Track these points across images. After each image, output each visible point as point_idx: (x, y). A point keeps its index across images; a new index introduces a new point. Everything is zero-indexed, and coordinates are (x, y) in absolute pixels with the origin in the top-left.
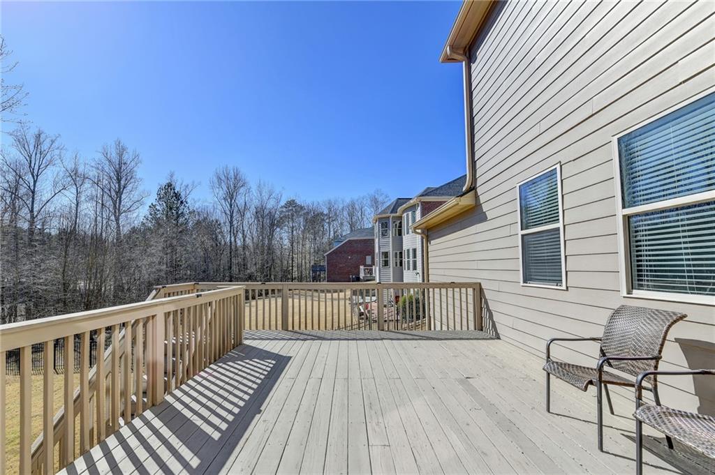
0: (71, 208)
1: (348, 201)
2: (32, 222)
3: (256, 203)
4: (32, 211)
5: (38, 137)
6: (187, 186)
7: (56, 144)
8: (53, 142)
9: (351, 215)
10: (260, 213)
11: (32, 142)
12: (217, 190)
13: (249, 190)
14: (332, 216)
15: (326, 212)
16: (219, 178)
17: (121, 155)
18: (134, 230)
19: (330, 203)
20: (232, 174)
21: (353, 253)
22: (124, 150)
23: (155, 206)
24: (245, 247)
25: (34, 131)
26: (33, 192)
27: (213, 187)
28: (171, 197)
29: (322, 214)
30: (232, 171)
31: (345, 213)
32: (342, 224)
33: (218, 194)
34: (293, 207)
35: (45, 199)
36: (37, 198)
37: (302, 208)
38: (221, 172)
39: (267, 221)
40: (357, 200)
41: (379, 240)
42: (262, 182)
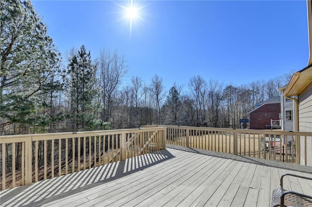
0: (144, 100)
1: (267, 81)
2: (136, 105)
3: (209, 90)
4: (136, 102)
5: (137, 79)
6: (180, 87)
7: (141, 80)
8: (140, 79)
9: (270, 89)
10: (211, 94)
11: (135, 80)
12: (191, 86)
13: (206, 84)
14: (255, 91)
15: (251, 89)
16: (191, 81)
17: (157, 80)
18: (164, 106)
19: (253, 84)
20: (197, 79)
21: (268, 111)
22: (158, 77)
23: (169, 96)
24: (204, 110)
25: (136, 77)
26: (136, 96)
27: (189, 86)
28: (174, 92)
29: (249, 90)
30: (197, 77)
31: (265, 89)
32: (263, 95)
33: (191, 88)
34: (230, 89)
35: (139, 98)
36: (137, 98)
37: (236, 89)
38: (192, 79)
39: (214, 97)
40: (275, 79)
41: (284, 103)
42: (212, 80)
